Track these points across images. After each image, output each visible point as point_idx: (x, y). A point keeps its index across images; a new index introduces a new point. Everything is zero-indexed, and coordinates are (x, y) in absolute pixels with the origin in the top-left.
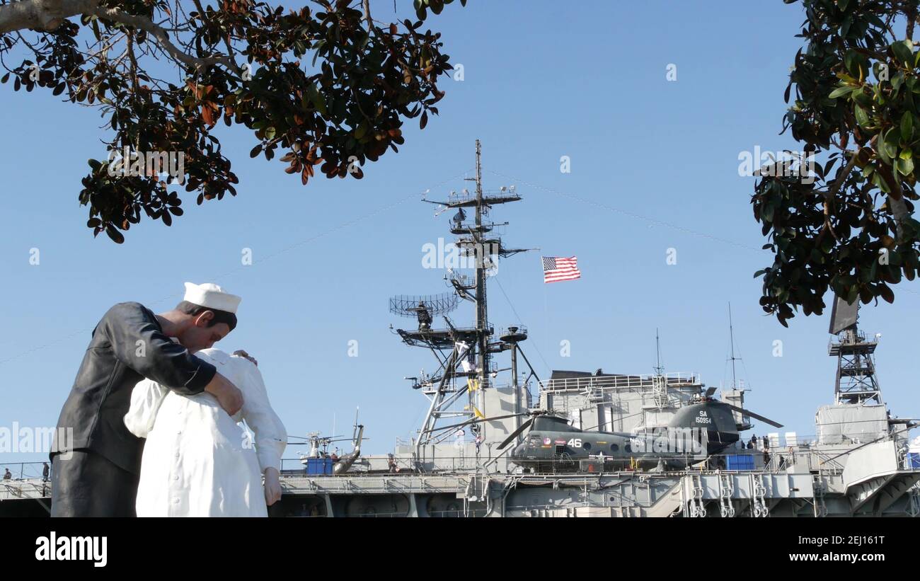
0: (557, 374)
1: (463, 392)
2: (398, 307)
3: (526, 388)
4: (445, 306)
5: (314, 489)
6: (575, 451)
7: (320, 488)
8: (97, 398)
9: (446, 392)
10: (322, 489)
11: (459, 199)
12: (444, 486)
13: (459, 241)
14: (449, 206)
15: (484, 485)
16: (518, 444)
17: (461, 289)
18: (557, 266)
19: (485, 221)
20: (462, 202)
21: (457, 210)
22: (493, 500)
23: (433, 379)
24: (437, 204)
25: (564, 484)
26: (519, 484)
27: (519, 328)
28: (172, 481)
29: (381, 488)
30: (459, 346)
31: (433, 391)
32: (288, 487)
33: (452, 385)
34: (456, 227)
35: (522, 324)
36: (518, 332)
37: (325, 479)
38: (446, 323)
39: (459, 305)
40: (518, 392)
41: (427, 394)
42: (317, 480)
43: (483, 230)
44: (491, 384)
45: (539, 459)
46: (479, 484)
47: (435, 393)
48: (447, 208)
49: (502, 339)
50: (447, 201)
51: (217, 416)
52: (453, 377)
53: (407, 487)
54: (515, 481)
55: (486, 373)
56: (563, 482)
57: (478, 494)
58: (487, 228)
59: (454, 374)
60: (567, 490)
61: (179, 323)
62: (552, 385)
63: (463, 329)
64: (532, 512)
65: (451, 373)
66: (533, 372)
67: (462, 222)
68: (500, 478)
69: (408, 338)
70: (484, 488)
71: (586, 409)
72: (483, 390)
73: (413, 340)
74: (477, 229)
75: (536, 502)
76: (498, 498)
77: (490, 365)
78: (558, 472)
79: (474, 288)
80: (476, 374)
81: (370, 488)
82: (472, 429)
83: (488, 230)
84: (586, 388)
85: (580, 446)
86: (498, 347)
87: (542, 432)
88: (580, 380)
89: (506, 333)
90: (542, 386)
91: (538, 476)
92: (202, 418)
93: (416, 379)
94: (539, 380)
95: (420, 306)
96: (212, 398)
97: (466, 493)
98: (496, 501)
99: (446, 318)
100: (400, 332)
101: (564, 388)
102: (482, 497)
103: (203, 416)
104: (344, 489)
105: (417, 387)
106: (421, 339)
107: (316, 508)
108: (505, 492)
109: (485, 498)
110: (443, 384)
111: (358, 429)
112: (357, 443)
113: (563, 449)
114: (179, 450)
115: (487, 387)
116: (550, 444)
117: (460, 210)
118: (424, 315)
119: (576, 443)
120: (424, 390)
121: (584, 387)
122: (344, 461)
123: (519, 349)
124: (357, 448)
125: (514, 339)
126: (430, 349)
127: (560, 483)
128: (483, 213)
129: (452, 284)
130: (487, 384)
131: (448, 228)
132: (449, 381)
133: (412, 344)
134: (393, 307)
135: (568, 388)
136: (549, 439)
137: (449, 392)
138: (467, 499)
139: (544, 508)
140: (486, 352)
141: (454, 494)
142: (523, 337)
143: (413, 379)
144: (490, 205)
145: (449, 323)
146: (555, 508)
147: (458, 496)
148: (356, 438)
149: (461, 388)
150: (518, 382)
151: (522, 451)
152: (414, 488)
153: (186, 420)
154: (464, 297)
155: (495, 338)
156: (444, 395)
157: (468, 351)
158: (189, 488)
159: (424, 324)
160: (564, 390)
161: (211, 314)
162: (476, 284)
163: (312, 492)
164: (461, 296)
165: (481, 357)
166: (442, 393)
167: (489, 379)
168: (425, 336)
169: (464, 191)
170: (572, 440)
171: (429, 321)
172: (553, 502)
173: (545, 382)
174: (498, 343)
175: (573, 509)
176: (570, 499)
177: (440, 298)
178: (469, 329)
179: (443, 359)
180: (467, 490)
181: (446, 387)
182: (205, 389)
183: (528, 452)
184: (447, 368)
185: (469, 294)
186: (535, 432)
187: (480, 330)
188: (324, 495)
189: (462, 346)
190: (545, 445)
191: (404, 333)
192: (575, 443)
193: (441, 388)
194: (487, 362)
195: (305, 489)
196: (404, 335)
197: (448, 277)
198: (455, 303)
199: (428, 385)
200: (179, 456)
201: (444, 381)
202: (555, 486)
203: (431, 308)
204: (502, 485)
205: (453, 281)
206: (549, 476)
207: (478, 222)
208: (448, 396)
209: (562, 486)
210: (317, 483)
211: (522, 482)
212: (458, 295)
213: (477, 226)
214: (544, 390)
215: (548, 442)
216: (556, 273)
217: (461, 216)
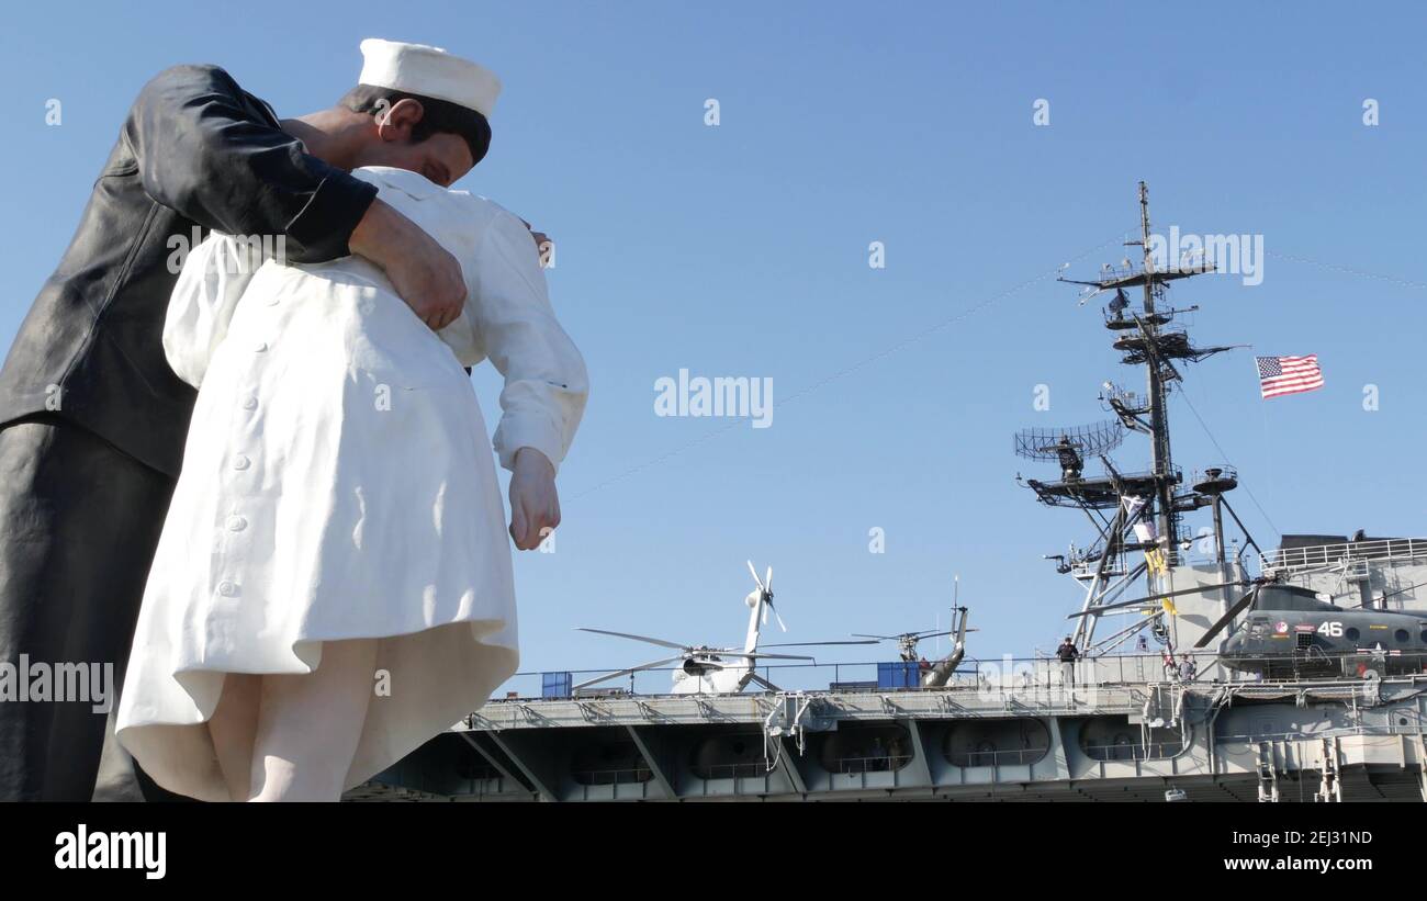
0: (1288, 541)
1: (1138, 574)
2: (1030, 446)
3: (1239, 564)
4: (1103, 442)
5: (891, 712)
6: (1332, 643)
7: (899, 709)
8: (96, 293)
9: (1110, 575)
10: (903, 711)
11: (1117, 275)
12: (1106, 703)
13: (1120, 340)
14: (1102, 287)
15: (1176, 700)
16: (1230, 635)
17: (1127, 414)
18: (1284, 370)
19: (1160, 307)
20: (1121, 280)
21: (1113, 293)
22: (1192, 726)
23: (1088, 555)
24: (1081, 286)
25: (1316, 698)
26: (1236, 699)
27: (1223, 470)
28: (231, 472)
29: (1001, 709)
30: (1128, 503)
31: (1090, 575)
32: (848, 709)
33: (1119, 565)
34: (1114, 319)
35: (1227, 464)
36: (1222, 476)
37: (908, 694)
38: (1105, 466)
39: (1125, 439)
40: (1227, 569)
41: (1081, 579)
42: (894, 697)
43: (1158, 320)
44: (1183, 559)
45: (1269, 655)
46: (1166, 699)
47: (1092, 578)
48: (1098, 290)
49: (1196, 488)
50: (1098, 279)
51: (371, 307)
52: (1121, 552)
53: (1044, 707)
54: (1229, 693)
55: (1173, 543)
56: (1313, 694)
57: (1166, 715)
58: (1164, 317)
59: (1121, 546)
60: (1321, 708)
61: (338, 133)
62: (1282, 558)
63: (1133, 476)
64: (1261, 745)
65: (1116, 546)
66: (1249, 540)
67: (1124, 311)
68: (1201, 690)
69: (1047, 493)
70: (1175, 706)
71: (1342, 595)
72: (1169, 570)
73: (1055, 497)
74: (1147, 319)
75: (1268, 729)
76: (1201, 723)
77: (1180, 530)
78: (1303, 677)
79: (1147, 412)
80: (1158, 545)
81: (983, 709)
82: (1154, 633)
83: (1165, 321)
84: (1340, 561)
85: (1340, 634)
86: (1191, 501)
87: (1272, 613)
88: (1328, 548)
89: (1202, 479)
90: (1265, 561)
91: (1268, 684)
92: (329, 312)
93: (1062, 558)
94: (1259, 552)
95: (1063, 443)
96: (369, 270)
97: (1145, 714)
98: (1198, 727)
99: (1104, 458)
100: (1034, 484)
101: (1302, 562)
102: (1173, 721)
103: (331, 309)
104: (940, 711)
105: (1064, 570)
106: (1067, 494)
107: (896, 744)
108: (1213, 712)
109: (1178, 721)
110: (1104, 563)
111: (959, 613)
112: (958, 637)
113: (1309, 640)
114: (256, 391)
115: (1176, 565)
116: (1286, 633)
117: (1120, 291)
118: (1069, 455)
119: (1333, 629)
120: (1076, 574)
121: (1336, 560)
122: (939, 667)
123: (1225, 503)
124: (959, 645)
125: (1216, 487)
126: (1082, 510)
127: (1307, 696)
128: (1157, 295)
129: (1111, 407)
130: (1177, 560)
131: (1101, 321)
132: (1114, 558)
133: (1054, 503)
134: (1020, 446)
135: (1309, 562)
136: (1284, 624)
137: (1116, 574)
138: (1146, 725)
139: (1283, 738)
140: (1172, 511)
141: (1125, 717)
142: (1230, 485)
143: (1057, 558)
144: (1166, 282)
145: (1109, 465)
146: (1301, 739)
147: (1132, 720)
148: (956, 629)
149: (1134, 568)
150: (1226, 555)
151: (1238, 644)
152: (1055, 708)
153: (287, 319)
154: (1133, 427)
155: (1185, 488)
156: (1108, 581)
157: (1143, 509)
158: (276, 491)
159: (1070, 471)
160: (1304, 566)
161: (416, 107)
162: (1150, 404)
163: (887, 717)
164: (1128, 427)
165: (1164, 518)
166: (1105, 577)
167: (1179, 552)
168: (1073, 490)
169: (1124, 262)
170: (1326, 624)
171: (1078, 465)
172: (1299, 729)
173: (1270, 554)
174: (1190, 495)
175: (1334, 740)
176: (1328, 724)
177: (1093, 430)
178: (1142, 475)
179: (1103, 526)
180: (1145, 709)
181: (1111, 568)
182: (352, 247)
183: (1249, 647)
184: (1109, 537)
185: (1140, 421)
186: (1259, 613)
187: (1161, 476)
188: (907, 720)
189: (1132, 503)
190: (1277, 633)
191: (1040, 485)
192: (1331, 629)
193: (1102, 568)
194: (1175, 526)
195: (875, 711)
196: (1039, 489)
197: (1105, 396)
198: (1118, 437)
199: (1081, 565)
200: (255, 407)
201: (1106, 558)
202: (1300, 701)
203: (1081, 446)
204: (1207, 700)
205: (1112, 402)
206: (1288, 683)
207: (1149, 307)
208: (1114, 581)
209: (1312, 701)
210: (895, 701)
211: (1241, 694)
212: (1123, 424)
213: (1148, 315)
214: (1269, 566)
215: (1284, 629)
216: (1281, 380)
217: (1122, 301)
